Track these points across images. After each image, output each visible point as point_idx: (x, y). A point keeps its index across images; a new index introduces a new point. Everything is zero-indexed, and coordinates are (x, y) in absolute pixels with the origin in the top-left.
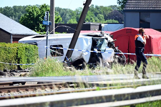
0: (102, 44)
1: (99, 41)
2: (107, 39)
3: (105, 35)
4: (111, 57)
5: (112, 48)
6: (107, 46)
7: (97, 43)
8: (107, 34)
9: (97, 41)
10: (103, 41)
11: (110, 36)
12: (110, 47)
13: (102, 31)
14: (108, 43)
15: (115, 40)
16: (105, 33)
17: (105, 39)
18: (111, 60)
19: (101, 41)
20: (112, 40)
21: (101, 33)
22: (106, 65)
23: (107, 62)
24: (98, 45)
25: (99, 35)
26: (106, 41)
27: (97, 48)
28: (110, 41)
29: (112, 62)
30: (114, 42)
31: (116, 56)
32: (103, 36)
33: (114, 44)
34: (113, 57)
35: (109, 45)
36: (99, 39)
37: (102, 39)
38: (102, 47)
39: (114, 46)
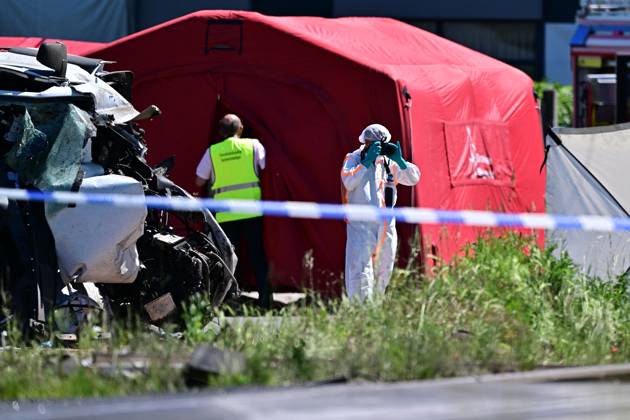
0: (52, 139)
1: (27, 116)
2: (86, 102)
3: (73, 73)
4: (121, 245)
5: (127, 173)
6: (89, 158)
7: (9, 137)
8: (89, 68)
9: (11, 121)
10: (61, 123)
11: (106, 79)
12: (109, 167)
13: (49, 43)
14: (94, 134)
15: (147, 114)
16: (70, 56)
17: (72, 105)
18: (124, 270)
19: (40, 116)
20: (127, 109)
21: (43, 55)
22: (84, 304)
23: (90, 280)
24: (20, 152)
25: (23, 70)
26: (80, 118)
27: (11, 170)
28: (111, 118)
29: (132, 280)
30: (138, 131)
31: (155, 236)
32: (53, 81)
33: (143, 143)
34: (140, 243)
35: (104, 148)
36: (24, 104)
37: (49, 104)
38: (49, 167)
39: (141, 159)
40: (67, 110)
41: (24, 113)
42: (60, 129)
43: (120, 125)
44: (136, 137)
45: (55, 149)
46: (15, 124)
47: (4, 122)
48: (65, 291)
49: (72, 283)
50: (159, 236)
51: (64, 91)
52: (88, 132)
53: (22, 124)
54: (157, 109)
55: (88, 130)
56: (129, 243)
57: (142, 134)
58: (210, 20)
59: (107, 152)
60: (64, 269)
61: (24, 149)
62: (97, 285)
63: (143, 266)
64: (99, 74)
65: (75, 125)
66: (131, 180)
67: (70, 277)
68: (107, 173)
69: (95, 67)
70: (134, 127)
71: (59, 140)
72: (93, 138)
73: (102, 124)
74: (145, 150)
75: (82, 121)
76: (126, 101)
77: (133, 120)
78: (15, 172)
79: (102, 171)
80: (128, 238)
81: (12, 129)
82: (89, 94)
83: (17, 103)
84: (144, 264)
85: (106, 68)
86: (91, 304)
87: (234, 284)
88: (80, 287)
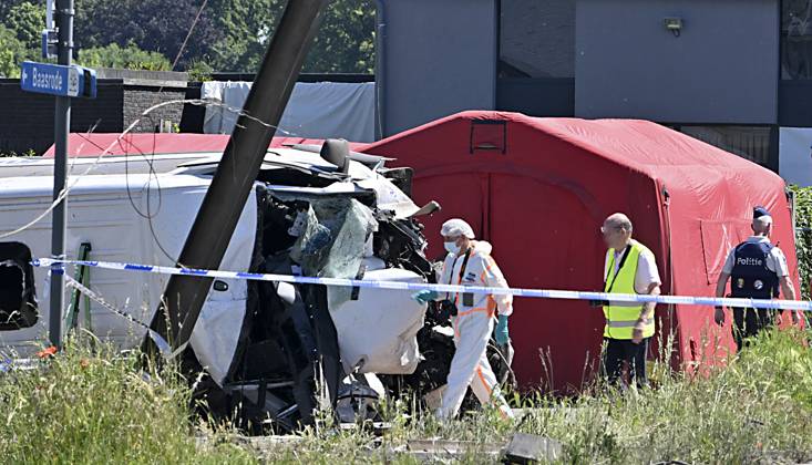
0: (335, 234)
1: (311, 211)
2: (368, 198)
3: (355, 170)
4: (402, 337)
5: (407, 267)
6: (371, 252)
7: (292, 232)
8: (370, 165)
9: (295, 216)
10: (344, 217)
11: (387, 175)
12: (391, 260)
13: (331, 141)
14: (376, 229)
15: (427, 209)
16: (353, 154)
17: (354, 200)
18: (405, 360)
19: (324, 212)
20: (409, 205)
21: (326, 152)
22: (366, 393)
23: (372, 371)
24: (303, 246)
25: (307, 166)
26: (362, 214)
27: (295, 264)
28: (393, 213)
29: (412, 372)
30: (417, 226)
31: (434, 329)
32: (336, 177)
33: (424, 239)
34: (419, 335)
35: (385, 242)
36: (308, 200)
37: (332, 200)
38: (332, 260)
39: (421, 254)
40: (349, 205)
41: (307, 209)
42: (342, 225)
43: (401, 220)
44: (416, 232)
45: (337, 243)
46: (298, 219)
47: (288, 217)
48: (347, 381)
49: (354, 373)
50: (438, 329)
51: (347, 187)
52: (370, 227)
53: (306, 219)
54: (437, 205)
55: (370, 225)
56: (410, 334)
57: (421, 229)
58: (476, 121)
59: (387, 247)
60: (346, 360)
61: (308, 244)
62: (378, 376)
63: (423, 358)
64: (379, 170)
65: (357, 220)
66: (412, 274)
67: (351, 368)
68: (388, 267)
69: (375, 164)
70: (414, 221)
71: (341, 235)
72: (375, 233)
73: (383, 219)
74: (425, 245)
75: (364, 216)
76: (407, 197)
77: (413, 216)
78: (299, 265)
79: (383, 264)
80: (408, 330)
81: (296, 224)
82: (372, 190)
83: (301, 199)
84: (425, 356)
85: (387, 164)
86: (372, 394)
87: (510, 376)
88: (361, 378)
